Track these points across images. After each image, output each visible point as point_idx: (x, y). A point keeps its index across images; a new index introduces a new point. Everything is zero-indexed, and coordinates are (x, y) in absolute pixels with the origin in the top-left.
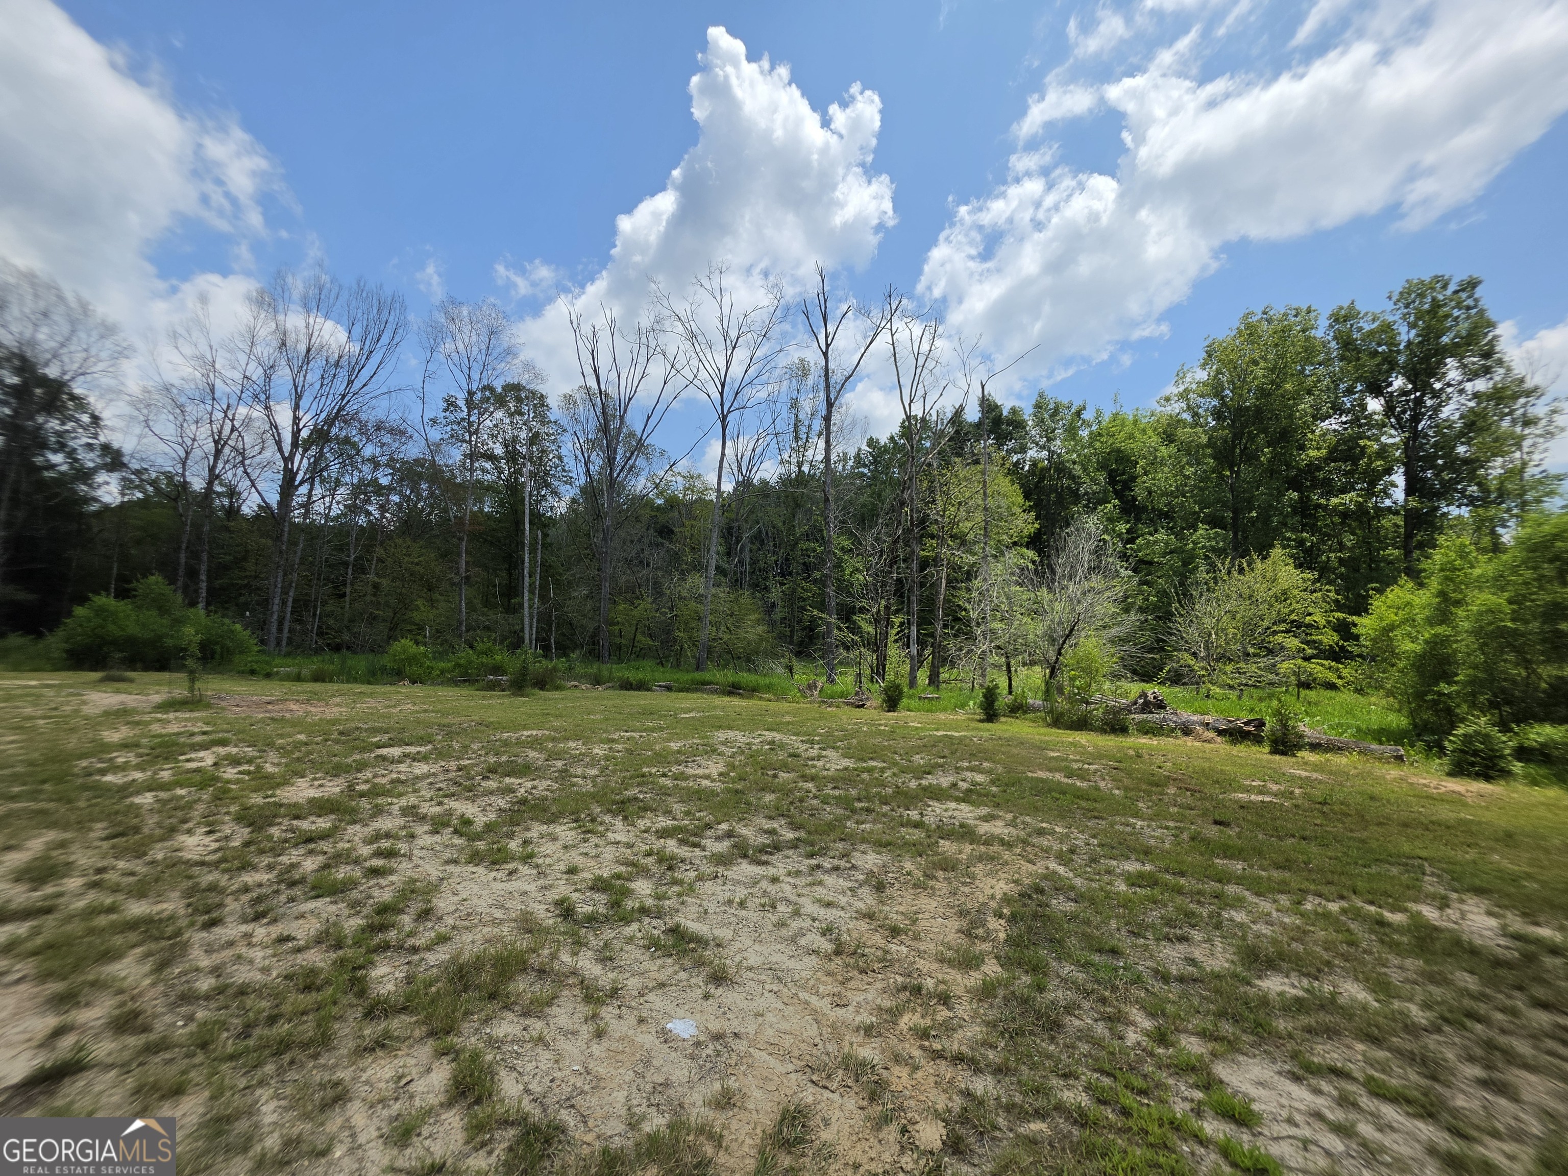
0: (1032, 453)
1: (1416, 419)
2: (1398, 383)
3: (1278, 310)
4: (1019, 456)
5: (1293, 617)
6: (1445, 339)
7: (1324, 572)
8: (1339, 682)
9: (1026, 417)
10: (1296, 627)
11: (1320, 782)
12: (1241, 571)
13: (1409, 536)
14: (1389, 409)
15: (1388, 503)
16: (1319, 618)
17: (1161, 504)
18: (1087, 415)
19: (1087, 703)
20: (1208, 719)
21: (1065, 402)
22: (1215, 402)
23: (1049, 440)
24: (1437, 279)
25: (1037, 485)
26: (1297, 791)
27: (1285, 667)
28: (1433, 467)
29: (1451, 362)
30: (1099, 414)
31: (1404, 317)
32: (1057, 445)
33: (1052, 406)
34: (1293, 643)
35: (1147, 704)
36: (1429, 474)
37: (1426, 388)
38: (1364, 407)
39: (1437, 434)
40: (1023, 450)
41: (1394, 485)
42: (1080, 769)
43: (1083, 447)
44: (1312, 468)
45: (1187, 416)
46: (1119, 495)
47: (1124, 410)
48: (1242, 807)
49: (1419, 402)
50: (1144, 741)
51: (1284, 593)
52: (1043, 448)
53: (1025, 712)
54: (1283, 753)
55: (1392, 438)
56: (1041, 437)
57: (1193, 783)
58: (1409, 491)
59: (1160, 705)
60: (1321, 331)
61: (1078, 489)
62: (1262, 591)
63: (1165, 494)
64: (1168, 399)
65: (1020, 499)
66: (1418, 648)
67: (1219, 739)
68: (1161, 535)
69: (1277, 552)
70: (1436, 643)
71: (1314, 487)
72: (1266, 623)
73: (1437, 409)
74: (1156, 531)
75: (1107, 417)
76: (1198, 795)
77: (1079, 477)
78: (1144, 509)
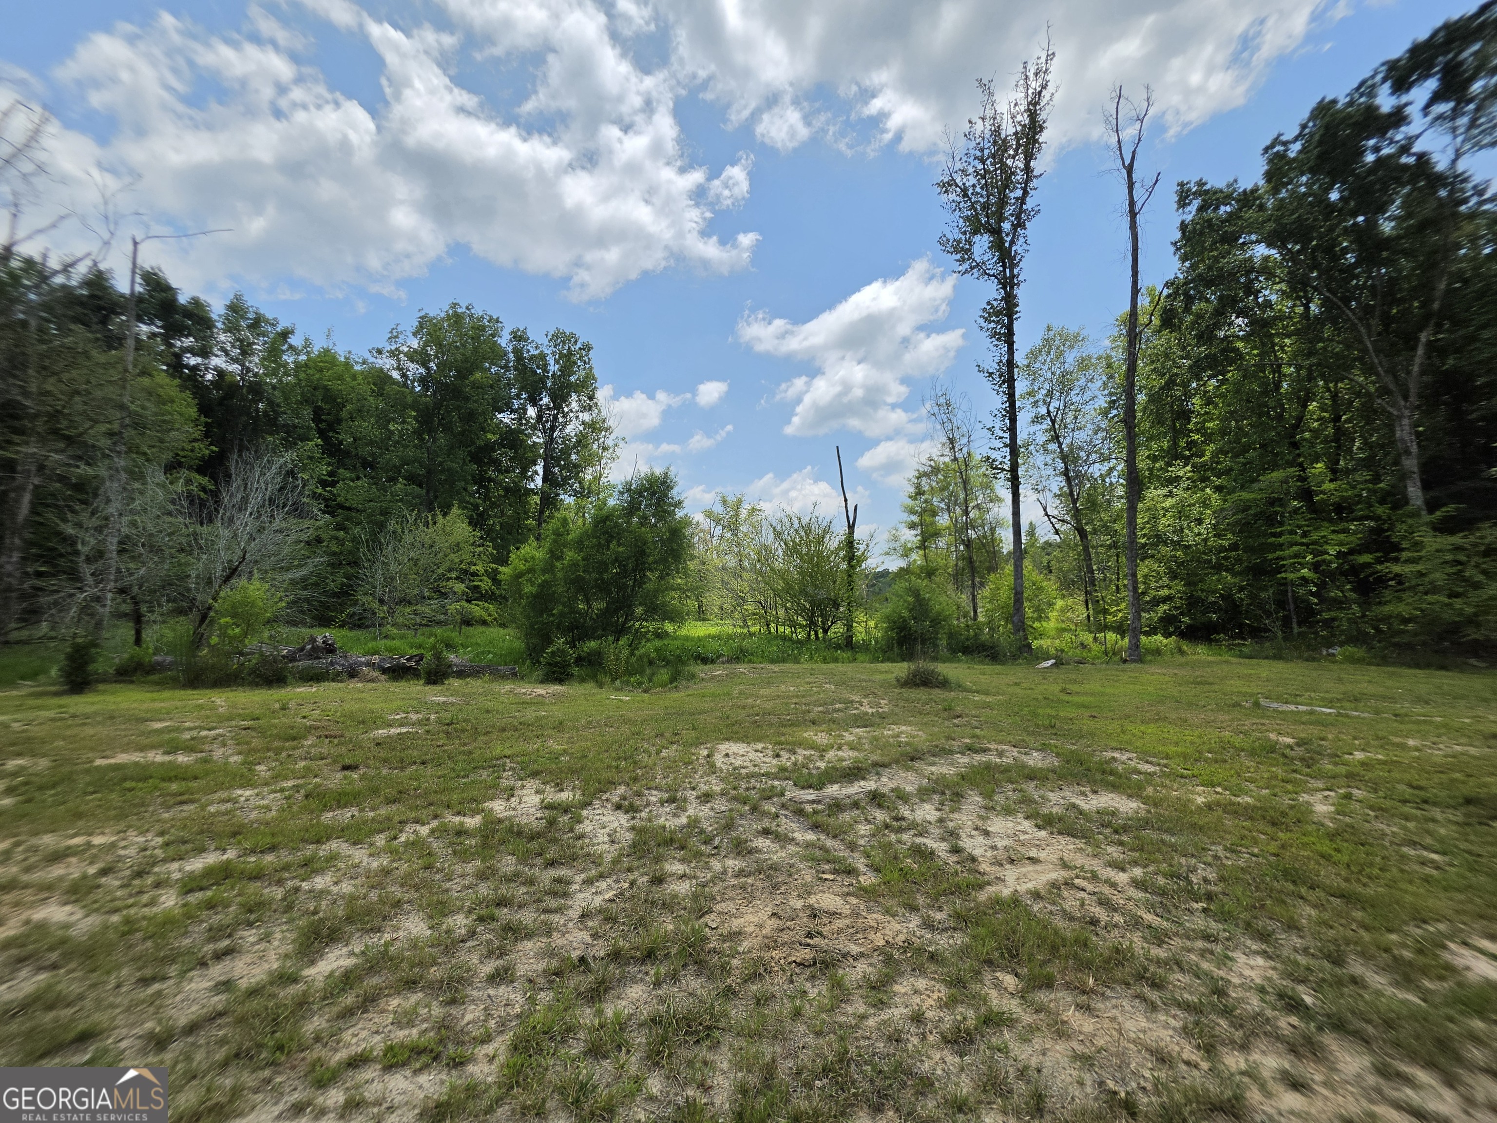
0: (218, 361)
1: (553, 429)
2: (546, 400)
3: (478, 311)
4: (199, 360)
5: (463, 566)
6: (572, 379)
7: (489, 534)
8: (489, 619)
9: (214, 316)
10: (465, 575)
11: (452, 704)
12: (427, 525)
13: (541, 512)
14: (539, 417)
15: (532, 486)
16: (479, 568)
17: (366, 451)
18: (295, 340)
19: (241, 654)
20: (376, 659)
21: (270, 316)
22: (422, 370)
23: (244, 353)
24: (572, 335)
25: (221, 401)
26: (433, 717)
27: (453, 607)
28: (559, 465)
29: (574, 396)
30: (308, 343)
31: (554, 353)
32: (255, 363)
33: (251, 315)
34: (460, 587)
35: (315, 649)
36: (556, 470)
37: (558, 407)
38: (525, 412)
39: (563, 443)
40: (205, 353)
41: (536, 473)
42: (193, 739)
43: (286, 374)
44: (490, 447)
45: (396, 375)
46: (322, 434)
47: (337, 349)
48: (378, 744)
49: (555, 418)
50: (302, 689)
51: (458, 545)
52: (235, 360)
53: (148, 673)
54: (435, 683)
55: (538, 439)
56: (233, 346)
57: (334, 730)
58: (545, 480)
59: (330, 649)
60: (504, 341)
61: (276, 419)
62: (442, 543)
63: (371, 443)
64: (380, 352)
65: (193, 412)
66: (534, 590)
67: (383, 677)
68: (363, 482)
69: (455, 511)
70: (544, 585)
71: (489, 464)
72: (440, 571)
73: (565, 425)
74: (358, 478)
75: (316, 349)
76: (336, 741)
77: (278, 405)
78: (347, 453)
